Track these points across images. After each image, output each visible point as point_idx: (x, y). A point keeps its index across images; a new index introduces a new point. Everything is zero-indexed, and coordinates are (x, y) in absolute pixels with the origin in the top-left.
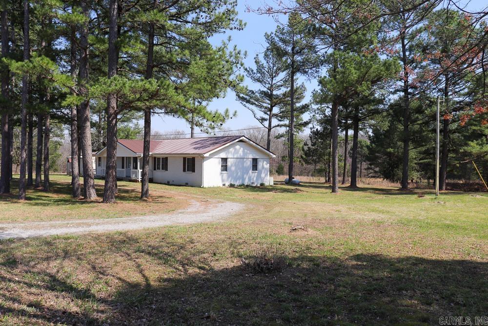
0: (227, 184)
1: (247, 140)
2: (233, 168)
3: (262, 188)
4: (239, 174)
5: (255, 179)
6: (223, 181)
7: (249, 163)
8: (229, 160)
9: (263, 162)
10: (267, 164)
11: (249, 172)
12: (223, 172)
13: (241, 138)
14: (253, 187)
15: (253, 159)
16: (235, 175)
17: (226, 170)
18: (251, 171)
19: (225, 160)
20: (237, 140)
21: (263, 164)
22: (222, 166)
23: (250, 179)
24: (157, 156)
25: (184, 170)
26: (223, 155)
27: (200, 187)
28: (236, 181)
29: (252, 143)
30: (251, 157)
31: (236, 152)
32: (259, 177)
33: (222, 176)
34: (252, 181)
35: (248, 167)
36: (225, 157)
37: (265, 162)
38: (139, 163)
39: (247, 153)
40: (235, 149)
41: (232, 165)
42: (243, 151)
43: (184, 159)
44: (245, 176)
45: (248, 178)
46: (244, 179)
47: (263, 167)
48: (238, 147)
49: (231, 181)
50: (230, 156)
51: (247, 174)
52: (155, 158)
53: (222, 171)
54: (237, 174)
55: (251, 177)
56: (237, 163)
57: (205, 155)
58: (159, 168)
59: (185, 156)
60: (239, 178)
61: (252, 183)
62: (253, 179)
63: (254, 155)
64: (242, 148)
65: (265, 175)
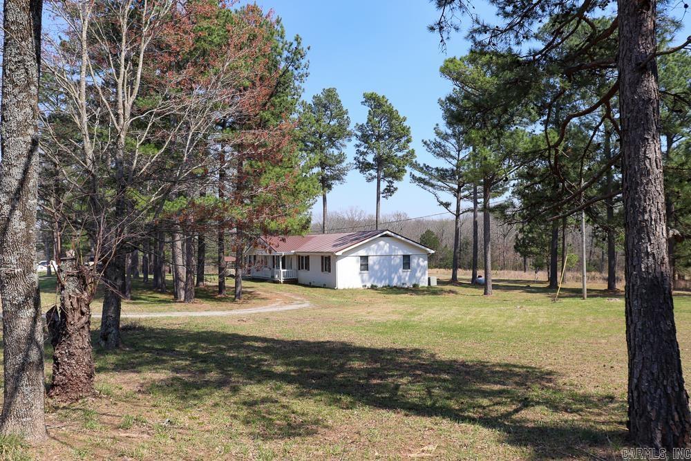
0: (369, 285)
1: (393, 234)
2: (377, 267)
3: (415, 290)
4: (385, 273)
5: (407, 279)
6: (363, 281)
7: (398, 261)
8: (370, 258)
9: (419, 259)
10: (423, 262)
11: (398, 270)
12: (363, 272)
13: (385, 233)
14: (404, 288)
15: (404, 256)
16: (379, 274)
17: (368, 270)
18: (401, 270)
19: (365, 258)
20: (379, 235)
21: (418, 261)
22: (361, 265)
23: (400, 278)
24: (301, 254)
25: (322, 271)
26: (363, 253)
27: (334, 289)
28: (381, 282)
29: (400, 237)
30: (400, 253)
31: (380, 248)
32: (412, 276)
33: (362, 276)
34: (402, 282)
35: (397, 265)
36: (365, 255)
37: (421, 259)
38: (281, 263)
39: (395, 249)
40: (379, 245)
41: (374, 263)
42: (390, 248)
43: (322, 257)
44: (393, 276)
45: (398, 278)
46: (391, 280)
47: (418, 265)
48: (382, 243)
49: (374, 282)
50: (371, 253)
51: (396, 273)
52: (299, 256)
53: (361, 270)
54: (382, 273)
55: (402, 277)
56: (381, 261)
57: (337, 254)
58: (302, 268)
59: (322, 254)
60: (385, 278)
61: (403, 284)
62: (405, 279)
63: (405, 251)
64: (388, 244)
65: (422, 274)
